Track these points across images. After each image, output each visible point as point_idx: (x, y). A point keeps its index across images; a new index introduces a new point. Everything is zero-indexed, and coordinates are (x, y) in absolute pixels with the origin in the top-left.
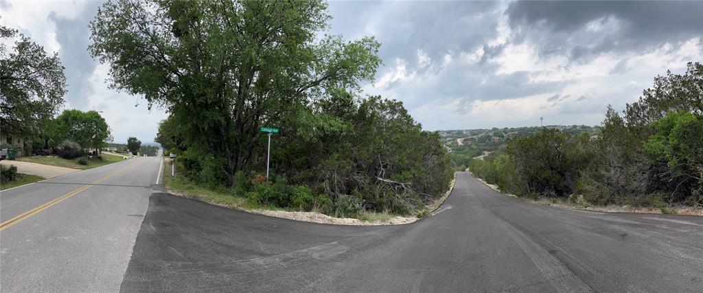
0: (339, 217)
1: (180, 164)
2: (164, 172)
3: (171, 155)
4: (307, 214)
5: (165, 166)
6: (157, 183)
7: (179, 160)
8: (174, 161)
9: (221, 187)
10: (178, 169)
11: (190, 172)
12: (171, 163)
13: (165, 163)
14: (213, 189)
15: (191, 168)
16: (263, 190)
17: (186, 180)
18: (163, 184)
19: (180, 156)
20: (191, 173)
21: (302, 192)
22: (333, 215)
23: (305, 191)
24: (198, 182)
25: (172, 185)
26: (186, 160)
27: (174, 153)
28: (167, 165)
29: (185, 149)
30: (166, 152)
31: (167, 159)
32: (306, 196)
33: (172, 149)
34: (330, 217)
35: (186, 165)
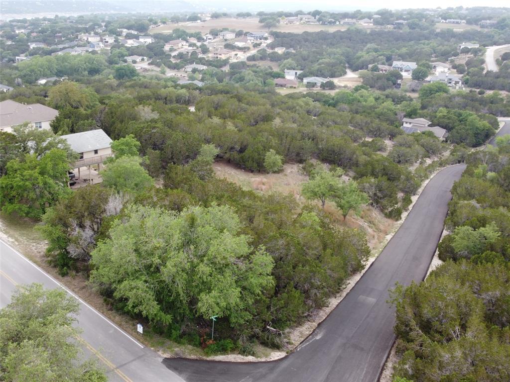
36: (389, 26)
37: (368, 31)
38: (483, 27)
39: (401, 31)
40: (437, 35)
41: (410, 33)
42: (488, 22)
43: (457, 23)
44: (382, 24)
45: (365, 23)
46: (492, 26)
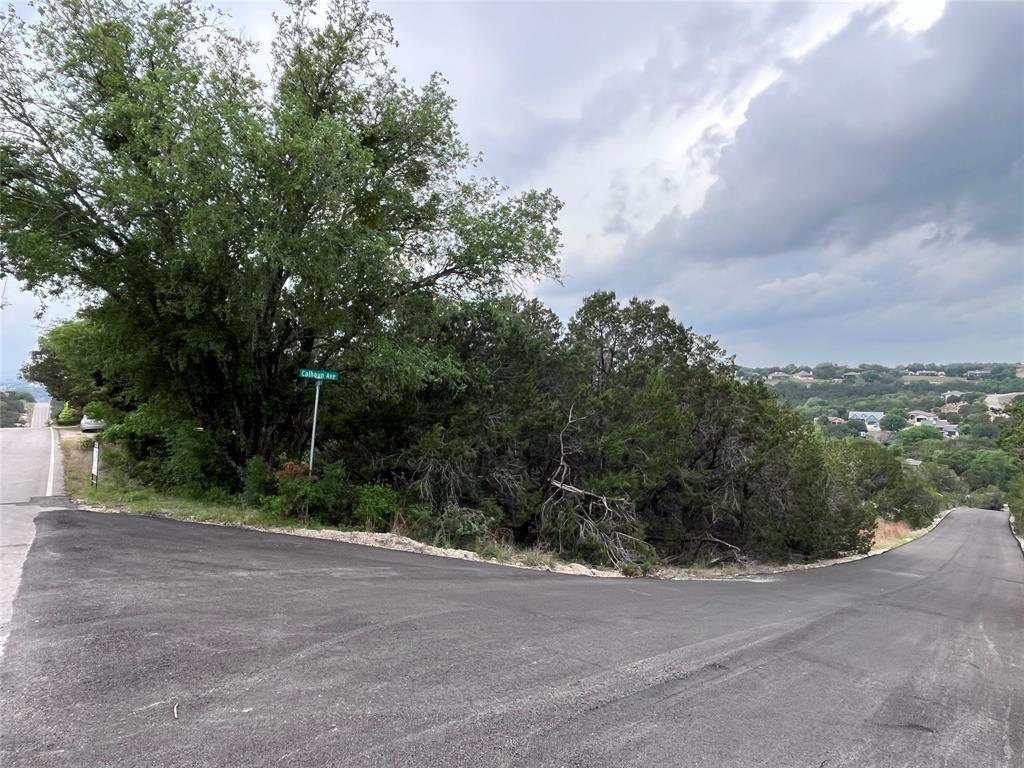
0: (440, 545)
1: (118, 449)
2: (67, 471)
3: (86, 422)
4: (379, 536)
5: (67, 455)
6: (49, 493)
7: (113, 437)
8: (98, 439)
9: (215, 491)
10: (108, 461)
11: (142, 463)
12: (88, 446)
13: (65, 448)
14: (197, 496)
15: (144, 455)
16: (295, 491)
17: (131, 483)
18: (69, 494)
19: (117, 427)
20: (146, 468)
21: (375, 496)
22: (429, 543)
23: (382, 495)
24: (163, 484)
25: (91, 495)
26: (133, 435)
27: (97, 417)
28: (74, 453)
29: (130, 408)
30: (66, 410)
31: (73, 436)
32: (383, 503)
33: (89, 406)
34: (421, 545)
35: (131, 447)
36: (836, 380)
37: (808, 386)
38: (971, 378)
39: (854, 385)
40: (907, 388)
41: (867, 386)
42: (978, 372)
43: (932, 375)
44: (825, 378)
45: (802, 376)
46: (984, 376)
